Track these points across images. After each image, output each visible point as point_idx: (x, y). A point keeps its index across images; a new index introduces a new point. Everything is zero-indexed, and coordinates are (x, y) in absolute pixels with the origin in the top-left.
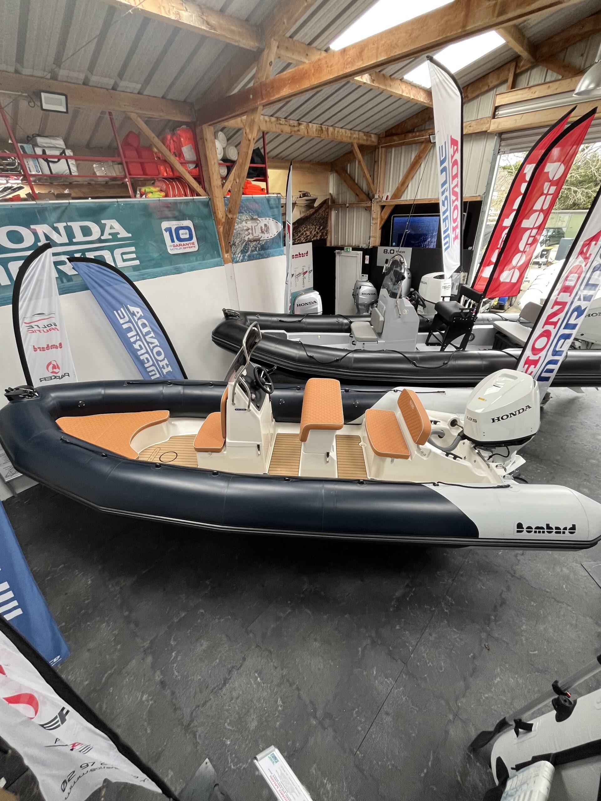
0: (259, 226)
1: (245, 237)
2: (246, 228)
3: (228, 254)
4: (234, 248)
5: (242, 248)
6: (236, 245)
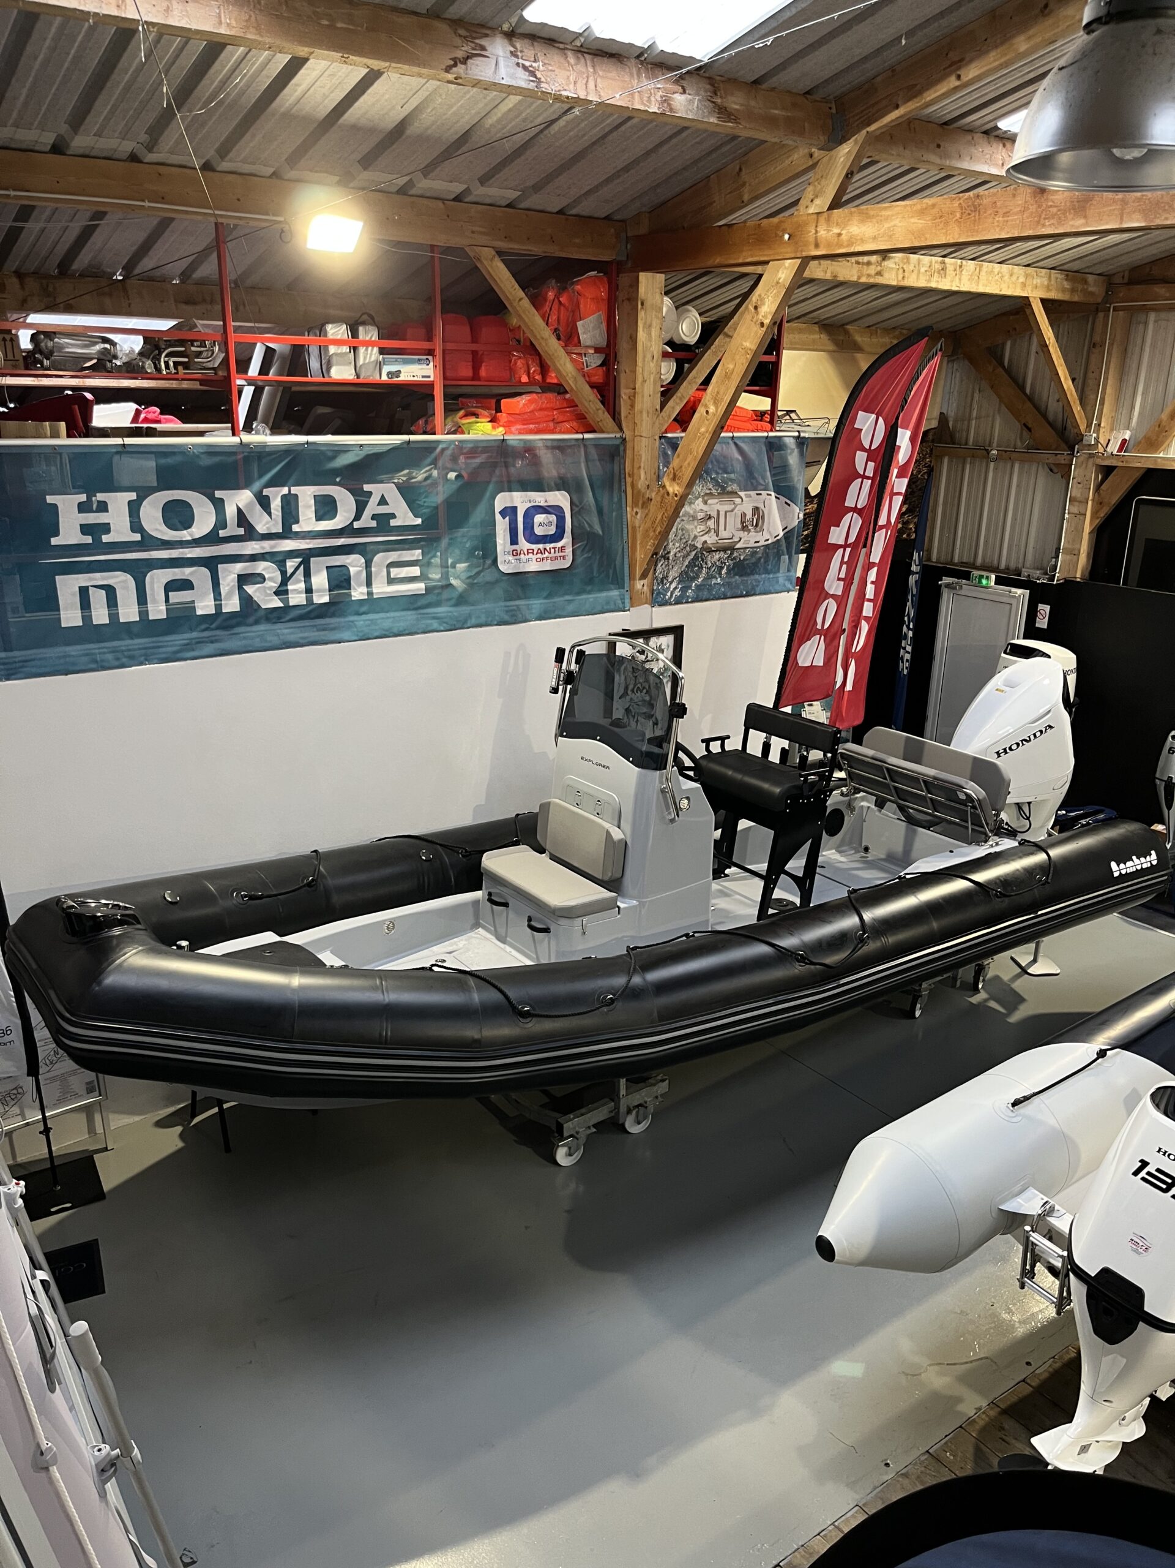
0: (738, 511)
1: (696, 537)
2: (702, 515)
3: (646, 582)
4: (662, 565)
5: (684, 567)
6: (671, 558)
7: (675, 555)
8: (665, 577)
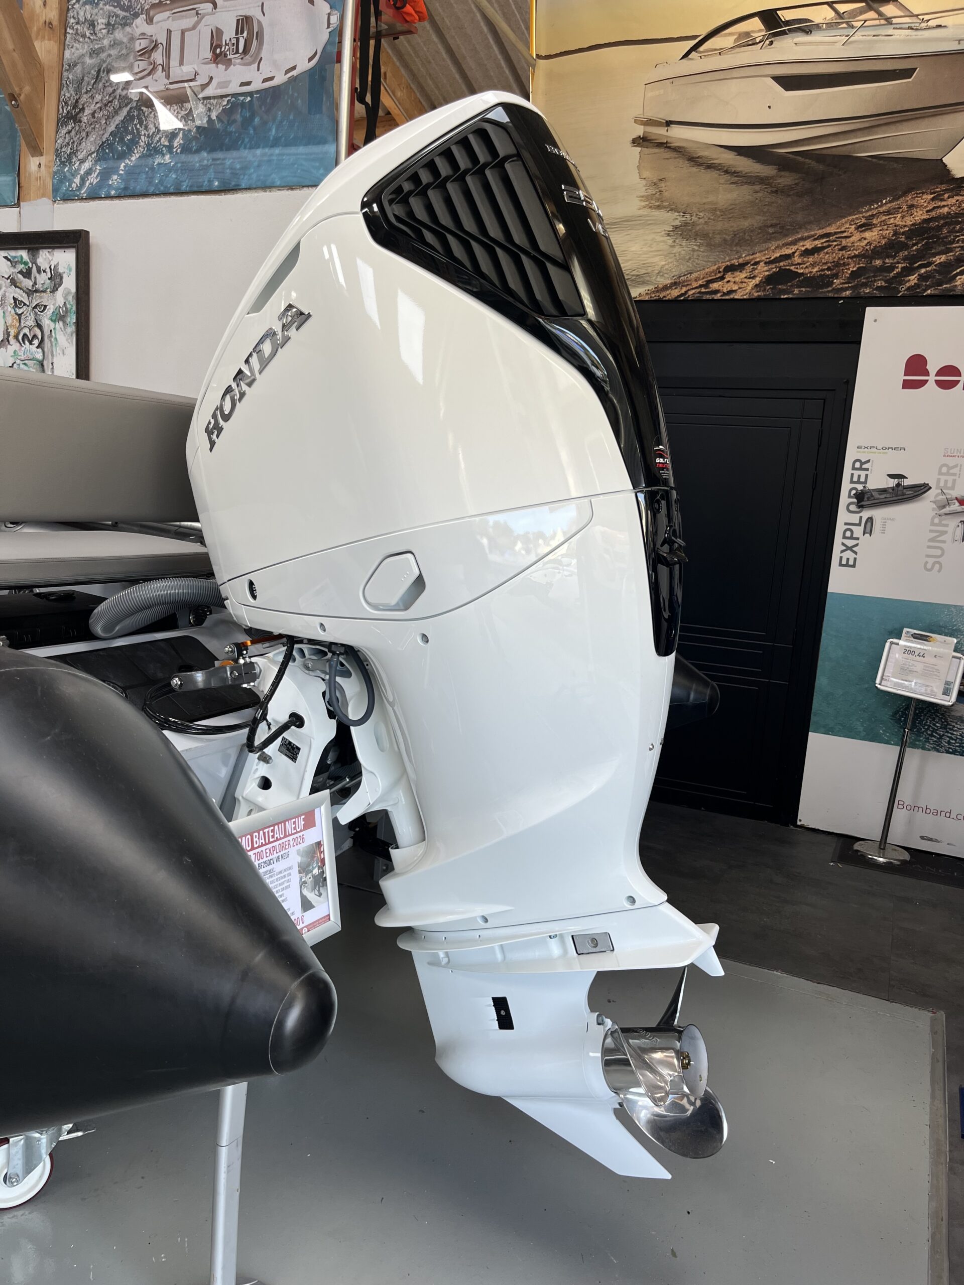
1: (128, 83)
2: (144, 43)
3: (43, 160)
4: (69, 132)
5: (107, 135)
6: (85, 119)
7: (93, 115)
8: (74, 153)
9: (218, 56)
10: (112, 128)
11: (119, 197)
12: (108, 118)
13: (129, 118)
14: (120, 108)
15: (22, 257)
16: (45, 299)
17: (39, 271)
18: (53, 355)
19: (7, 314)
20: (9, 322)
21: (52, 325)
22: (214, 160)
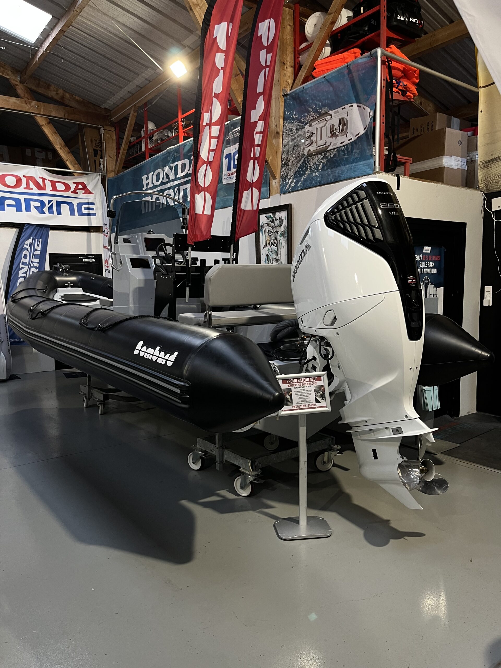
0: (328, 126)
1: (304, 149)
2: (308, 134)
3: (277, 180)
4: (285, 169)
5: (297, 169)
6: (290, 164)
7: (292, 162)
8: (287, 176)
9: (333, 135)
10: (299, 166)
11: (301, 190)
12: (298, 162)
13: (304, 161)
14: (301, 158)
15: (270, 215)
16: (278, 229)
17: (276, 220)
18: (280, 249)
19: (266, 236)
20: (267, 239)
21: (280, 238)
22: (332, 171)
